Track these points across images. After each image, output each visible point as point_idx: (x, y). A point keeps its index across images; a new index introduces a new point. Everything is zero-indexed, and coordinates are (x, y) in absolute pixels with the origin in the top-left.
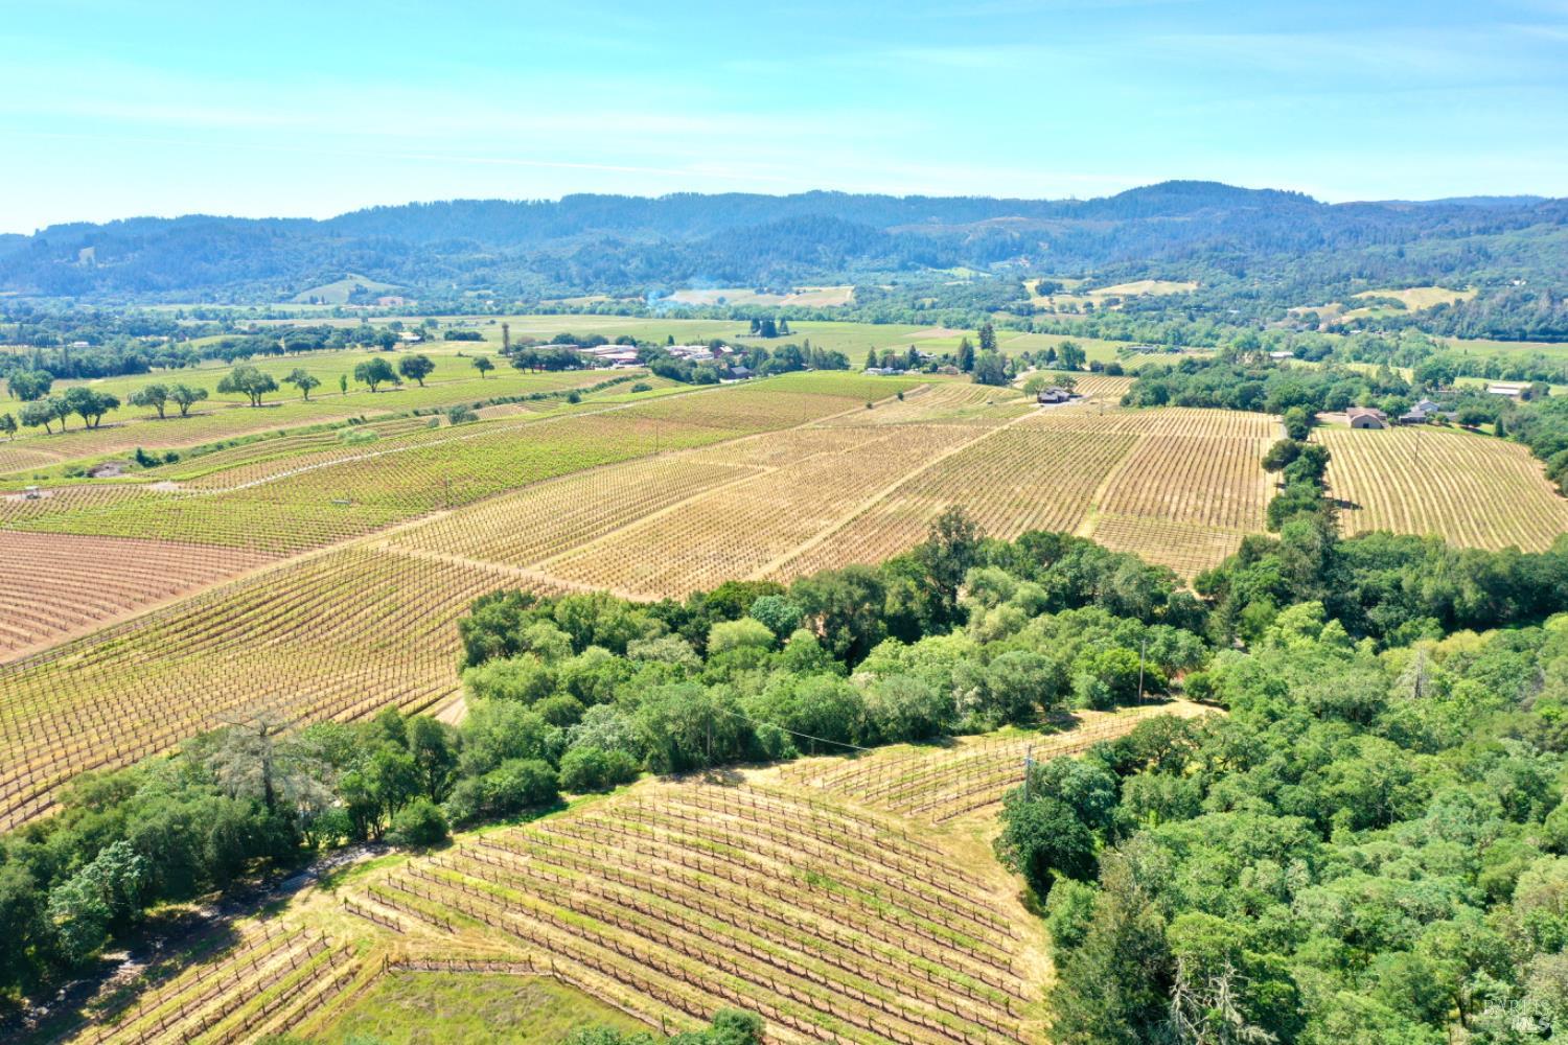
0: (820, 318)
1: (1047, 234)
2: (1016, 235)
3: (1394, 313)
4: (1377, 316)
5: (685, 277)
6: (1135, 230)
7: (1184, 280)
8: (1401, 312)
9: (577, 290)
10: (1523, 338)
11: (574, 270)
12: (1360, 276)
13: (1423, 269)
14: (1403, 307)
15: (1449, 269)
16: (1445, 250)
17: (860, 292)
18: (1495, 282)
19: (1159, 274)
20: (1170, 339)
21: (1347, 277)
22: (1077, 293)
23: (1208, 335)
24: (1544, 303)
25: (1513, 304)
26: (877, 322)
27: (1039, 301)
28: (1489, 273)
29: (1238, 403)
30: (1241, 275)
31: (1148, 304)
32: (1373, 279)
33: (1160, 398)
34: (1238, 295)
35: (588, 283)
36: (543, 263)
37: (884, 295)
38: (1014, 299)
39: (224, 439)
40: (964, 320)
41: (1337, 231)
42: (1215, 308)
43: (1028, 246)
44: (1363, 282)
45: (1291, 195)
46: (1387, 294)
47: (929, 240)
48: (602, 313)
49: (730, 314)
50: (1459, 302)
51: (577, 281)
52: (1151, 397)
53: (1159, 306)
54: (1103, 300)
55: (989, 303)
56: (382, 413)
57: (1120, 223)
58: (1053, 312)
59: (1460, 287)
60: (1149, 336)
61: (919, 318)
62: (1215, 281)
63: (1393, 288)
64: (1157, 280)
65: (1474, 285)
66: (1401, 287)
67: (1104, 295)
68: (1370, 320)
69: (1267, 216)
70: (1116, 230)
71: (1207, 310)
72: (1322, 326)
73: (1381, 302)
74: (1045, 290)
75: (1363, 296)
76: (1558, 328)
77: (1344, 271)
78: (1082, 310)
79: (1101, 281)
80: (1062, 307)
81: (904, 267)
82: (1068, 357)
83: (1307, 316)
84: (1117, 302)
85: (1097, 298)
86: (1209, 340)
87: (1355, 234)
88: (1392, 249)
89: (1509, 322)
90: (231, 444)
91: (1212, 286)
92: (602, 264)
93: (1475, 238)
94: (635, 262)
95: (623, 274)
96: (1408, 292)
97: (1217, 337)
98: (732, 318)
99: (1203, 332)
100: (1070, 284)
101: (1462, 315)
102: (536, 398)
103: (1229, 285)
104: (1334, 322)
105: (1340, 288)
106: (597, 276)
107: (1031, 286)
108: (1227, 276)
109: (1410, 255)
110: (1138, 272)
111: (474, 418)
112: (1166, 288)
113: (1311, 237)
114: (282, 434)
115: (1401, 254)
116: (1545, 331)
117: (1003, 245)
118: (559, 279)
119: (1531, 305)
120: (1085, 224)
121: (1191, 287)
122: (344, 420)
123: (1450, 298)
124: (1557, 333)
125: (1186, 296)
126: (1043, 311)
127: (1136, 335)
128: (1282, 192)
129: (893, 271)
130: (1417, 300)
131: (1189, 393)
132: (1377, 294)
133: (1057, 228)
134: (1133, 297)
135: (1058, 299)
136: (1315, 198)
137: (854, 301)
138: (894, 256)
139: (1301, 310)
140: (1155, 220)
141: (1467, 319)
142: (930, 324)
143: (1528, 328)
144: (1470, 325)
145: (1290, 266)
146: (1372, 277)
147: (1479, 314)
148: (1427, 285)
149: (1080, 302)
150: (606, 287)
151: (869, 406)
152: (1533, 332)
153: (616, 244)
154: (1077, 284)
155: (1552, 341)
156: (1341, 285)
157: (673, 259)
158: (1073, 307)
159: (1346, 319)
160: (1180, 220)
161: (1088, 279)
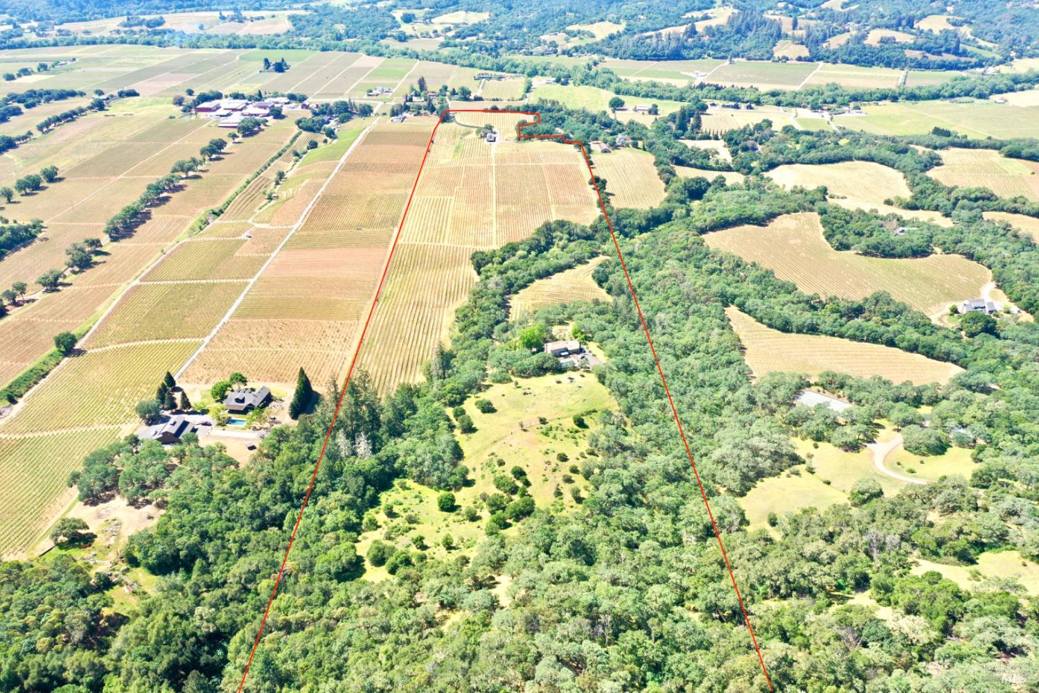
3: (590, 41)
4: (583, 43)
7: (480, 10)
8: (593, 41)
10: (646, 59)
12: (571, 11)
14: (593, 36)
18: (632, 17)
19: (466, 6)
21: (564, 11)
22: (425, 21)
24: (655, 41)
25: (642, 41)
26: (324, 50)
27: (407, 29)
28: (630, 8)
30: (510, 8)
31: (468, 31)
34: (513, 25)
37: (308, 22)
38: (392, 28)
40: (377, 50)
42: (505, 38)
44: (572, 15)
46: (585, 27)
50: (618, 32)
53: (474, 31)
54: (441, 27)
55: (380, 32)
58: (417, 38)
59: (617, 22)
61: (348, 48)
62: (498, 13)
63: (588, 23)
64: (466, 11)
65: (624, 18)
66: (591, 23)
67: (441, 23)
68: (580, 46)
71: (502, 39)
72: (559, 51)
73: (584, 33)
74: (408, 19)
75: (575, 27)
76: (660, 53)
77: (562, 7)
78: (433, 35)
79: (435, 10)
80: (421, 34)
82: (463, 94)
83: (550, 42)
84: (449, 30)
85: (437, 24)
89: (640, 50)
91: (497, 16)
96: (595, 26)
100: (418, 14)
103: (506, 16)
104: (564, 47)
105: (562, 20)
107: (398, 14)
108: (503, 8)
110: (455, 5)
112: (473, 18)
116: (655, 55)
121: (486, 16)
123: (614, 29)
124: (659, 56)
125: (486, 25)
126: (411, 36)
130: (600, 31)
132: (582, 27)
134: (458, 25)
135: (417, 27)
137: (294, 29)
139: (547, 38)
143: (648, 54)
144: (625, 52)
146: (576, 12)
147: (628, 47)
148: (602, 19)
149: (429, 29)
152: (651, 55)
154: (422, 13)
155: (658, 60)
156: (562, 18)
158: (427, 33)
159: (570, 44)
161: (427, 9)
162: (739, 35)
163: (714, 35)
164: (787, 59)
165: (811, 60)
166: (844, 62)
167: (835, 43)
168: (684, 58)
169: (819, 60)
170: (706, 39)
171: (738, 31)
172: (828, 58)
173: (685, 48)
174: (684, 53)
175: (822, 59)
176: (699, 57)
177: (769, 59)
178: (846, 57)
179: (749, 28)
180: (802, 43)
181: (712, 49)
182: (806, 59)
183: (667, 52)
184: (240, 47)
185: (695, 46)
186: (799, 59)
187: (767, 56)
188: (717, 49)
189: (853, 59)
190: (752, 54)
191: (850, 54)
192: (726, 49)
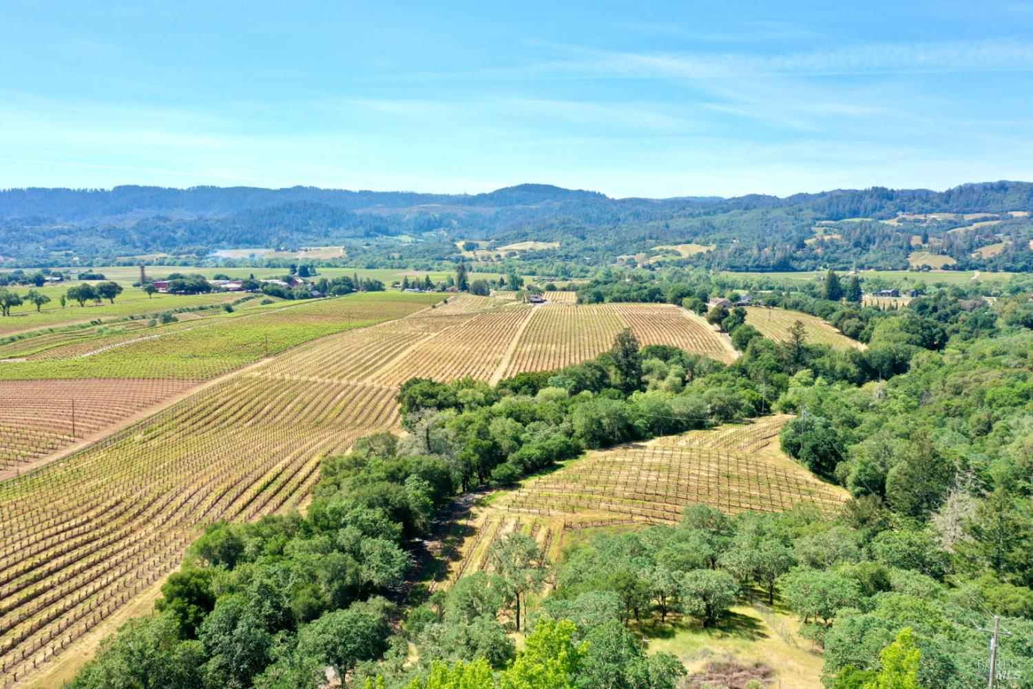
0: (329, 265)
1: (455, 215)
2: (437, 216)
3: (676, 258)
4: (668, 260)
5: (218, 241)
6: (508, 213)
7: (551, 241)
8: (679, 258)
9: (140, 250)
10: (747, 270)
11: (135, 237)
12: (651, 238)
13: (682, 234)
14: (679, 254)
15: (696, 235)
16: (692, 224)
17: (349, 249)
18: (722, 241)
19: (536, 238)
20: (560, 273)
21: (644, 239)
22: (489, 249)
23: (582, 271)
24: (755, 251)
25: (739, 252)
26: (368, 267)
27: (469, 255)
28: (718, 236)
29: (648, 299)
30: (583, 238)
31: (535, 255)
32: (659, 240)
33: (599, 299)
34: (585, 249)
35: (147, 246)
36: (110, 232)
37: (365, 252)
38: (451, 253)
39: (15, 334)
40: (427, 265)
41: (627, 213)
42: (576, 256)
43: (445, 222)
44: (653, 241)
45: (594, 193)
46: (670, 248)
47: (382, 218)
48: (168, 265)
49: (265, 264)
50: (709, 251)
51: (138, 244)
52: (593, 298)
53: (541, 255)
54: (507, 253)
55: (437, 255)
56: (112, 318)
57: (499, 209)
58: (477, 260)
59: (706, 244)
60: (547, 272)
61: (396, 264)
62: (570, 242)
63: (671, 244)
64: (535, 241)
65: (713, 243)
66: (676, 244)
67: (506, 250)
68: (664, 262)
69: (584, 205)
70: (497, 213)
71: (572, 258)
72: (639, 266)
73: (668, 252)
74: (469, 247)
75: (657, 248)
76: (764, 264)
77: (642, 235)
78: (495, 259)
79: (503, 241)
80: (483, 258)
81: (368, 235)
83: (629, 260)
84: (515, 254)
85: (502, 251)
86: (583, 274)
87: (637, 215)
88: (663, 223)
89: (739, 262)
90: (20, 338)
91: (568, 244)
92: (155, 232)
93: (704, 217)
94: (180, 232)
95: (174, 240)
96: (680, 246)
97: (587, 272)
98: (267, 266)
99: (578, 270)
100: (483, 244)
101: (714, 258)
102: (201, 309)
103: (578, 245)
104: (646, 263)
105: (641, 244)
106: (154, 240)
107: (460, 244)
108: (575, 239)
109: (672, 227)
110: (523, 237)
111: (176, 320)
112: (541, 246)
113: (613, 217)
114: (51, 330)
115: (667, 226)
116: (758, 266)
117: (429, 222)
118: (124, 243)
119: (749, 252)
120: (477, 209)
121: (557, 245)
122: (88, 322)
123: (704, 250)
124: (763, 267)
125: (554, 250)
126: (471, 260)
127: (539, 271)
128: (588, 192)
129: (362, 237)
130: (687, 251)
131: (616, 295)
132: (665, 248)
133: (461, 212)
134: (524, 251)
135: (478, 253)
136: (607, 195)
137: (346, 256)
138: (361, 228)
139: (624, 257)
140: (519, 207)
141: (717, 260)
142: (404, 268)
143: (749, 264)
144: (719, 264)
145: (611, 233)
146: (657, 239)
147: (723, 257)
148: (689, 242)
149: (493, 254)
150: (161, 248)
151: (434, 307)
152: (752, 267)
153: (166, 219)
154: (487, 244)
155: (762, 271)
156: (642, 243)
157: (208, 229)
158: (489, 257)
159: (652, 261)
160: (534, 207)
161: (493, 241)
162: (859, 249)
163: (827, 247)
164: (930, 268)
165: (961, 269)
166: (1007, 270)
167: (987, 252)
168: (794, 270)
169: (972, 269)
170: (819, 251)
171: (857, 244)
172: (984, 266)
173: (796, 259)
174: (795, 264)
175: (976, 268)
176: (813, 269)
177: (905, 269)
178: (1009, 265)
179: (869, 241)
180: (944, 254)
181: (828, 261)
182: (954, 268)
183: (772, 262)
184: (279, 267)
185: (807, 258)
186: (946, 268)
187: (901, 266)
188: (835, 260)
189: (1019, 266)
190: (881, 264)
191: (1014, 260)
192: (845, 260)
